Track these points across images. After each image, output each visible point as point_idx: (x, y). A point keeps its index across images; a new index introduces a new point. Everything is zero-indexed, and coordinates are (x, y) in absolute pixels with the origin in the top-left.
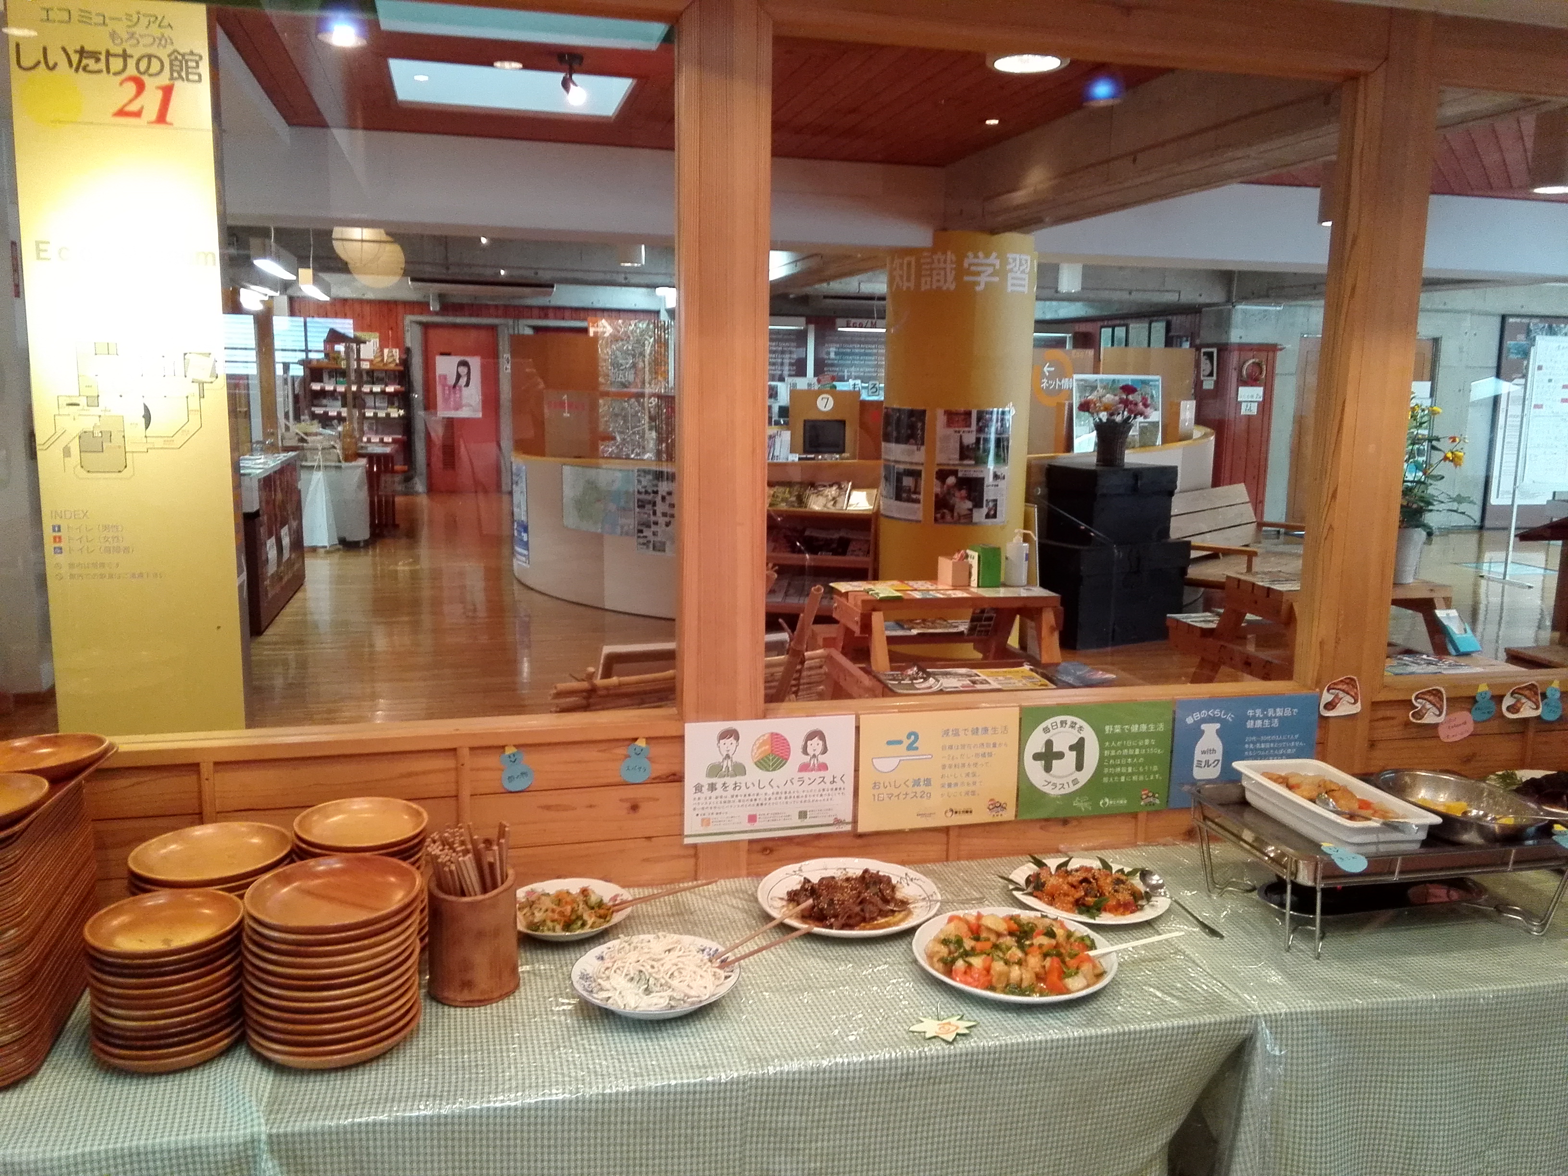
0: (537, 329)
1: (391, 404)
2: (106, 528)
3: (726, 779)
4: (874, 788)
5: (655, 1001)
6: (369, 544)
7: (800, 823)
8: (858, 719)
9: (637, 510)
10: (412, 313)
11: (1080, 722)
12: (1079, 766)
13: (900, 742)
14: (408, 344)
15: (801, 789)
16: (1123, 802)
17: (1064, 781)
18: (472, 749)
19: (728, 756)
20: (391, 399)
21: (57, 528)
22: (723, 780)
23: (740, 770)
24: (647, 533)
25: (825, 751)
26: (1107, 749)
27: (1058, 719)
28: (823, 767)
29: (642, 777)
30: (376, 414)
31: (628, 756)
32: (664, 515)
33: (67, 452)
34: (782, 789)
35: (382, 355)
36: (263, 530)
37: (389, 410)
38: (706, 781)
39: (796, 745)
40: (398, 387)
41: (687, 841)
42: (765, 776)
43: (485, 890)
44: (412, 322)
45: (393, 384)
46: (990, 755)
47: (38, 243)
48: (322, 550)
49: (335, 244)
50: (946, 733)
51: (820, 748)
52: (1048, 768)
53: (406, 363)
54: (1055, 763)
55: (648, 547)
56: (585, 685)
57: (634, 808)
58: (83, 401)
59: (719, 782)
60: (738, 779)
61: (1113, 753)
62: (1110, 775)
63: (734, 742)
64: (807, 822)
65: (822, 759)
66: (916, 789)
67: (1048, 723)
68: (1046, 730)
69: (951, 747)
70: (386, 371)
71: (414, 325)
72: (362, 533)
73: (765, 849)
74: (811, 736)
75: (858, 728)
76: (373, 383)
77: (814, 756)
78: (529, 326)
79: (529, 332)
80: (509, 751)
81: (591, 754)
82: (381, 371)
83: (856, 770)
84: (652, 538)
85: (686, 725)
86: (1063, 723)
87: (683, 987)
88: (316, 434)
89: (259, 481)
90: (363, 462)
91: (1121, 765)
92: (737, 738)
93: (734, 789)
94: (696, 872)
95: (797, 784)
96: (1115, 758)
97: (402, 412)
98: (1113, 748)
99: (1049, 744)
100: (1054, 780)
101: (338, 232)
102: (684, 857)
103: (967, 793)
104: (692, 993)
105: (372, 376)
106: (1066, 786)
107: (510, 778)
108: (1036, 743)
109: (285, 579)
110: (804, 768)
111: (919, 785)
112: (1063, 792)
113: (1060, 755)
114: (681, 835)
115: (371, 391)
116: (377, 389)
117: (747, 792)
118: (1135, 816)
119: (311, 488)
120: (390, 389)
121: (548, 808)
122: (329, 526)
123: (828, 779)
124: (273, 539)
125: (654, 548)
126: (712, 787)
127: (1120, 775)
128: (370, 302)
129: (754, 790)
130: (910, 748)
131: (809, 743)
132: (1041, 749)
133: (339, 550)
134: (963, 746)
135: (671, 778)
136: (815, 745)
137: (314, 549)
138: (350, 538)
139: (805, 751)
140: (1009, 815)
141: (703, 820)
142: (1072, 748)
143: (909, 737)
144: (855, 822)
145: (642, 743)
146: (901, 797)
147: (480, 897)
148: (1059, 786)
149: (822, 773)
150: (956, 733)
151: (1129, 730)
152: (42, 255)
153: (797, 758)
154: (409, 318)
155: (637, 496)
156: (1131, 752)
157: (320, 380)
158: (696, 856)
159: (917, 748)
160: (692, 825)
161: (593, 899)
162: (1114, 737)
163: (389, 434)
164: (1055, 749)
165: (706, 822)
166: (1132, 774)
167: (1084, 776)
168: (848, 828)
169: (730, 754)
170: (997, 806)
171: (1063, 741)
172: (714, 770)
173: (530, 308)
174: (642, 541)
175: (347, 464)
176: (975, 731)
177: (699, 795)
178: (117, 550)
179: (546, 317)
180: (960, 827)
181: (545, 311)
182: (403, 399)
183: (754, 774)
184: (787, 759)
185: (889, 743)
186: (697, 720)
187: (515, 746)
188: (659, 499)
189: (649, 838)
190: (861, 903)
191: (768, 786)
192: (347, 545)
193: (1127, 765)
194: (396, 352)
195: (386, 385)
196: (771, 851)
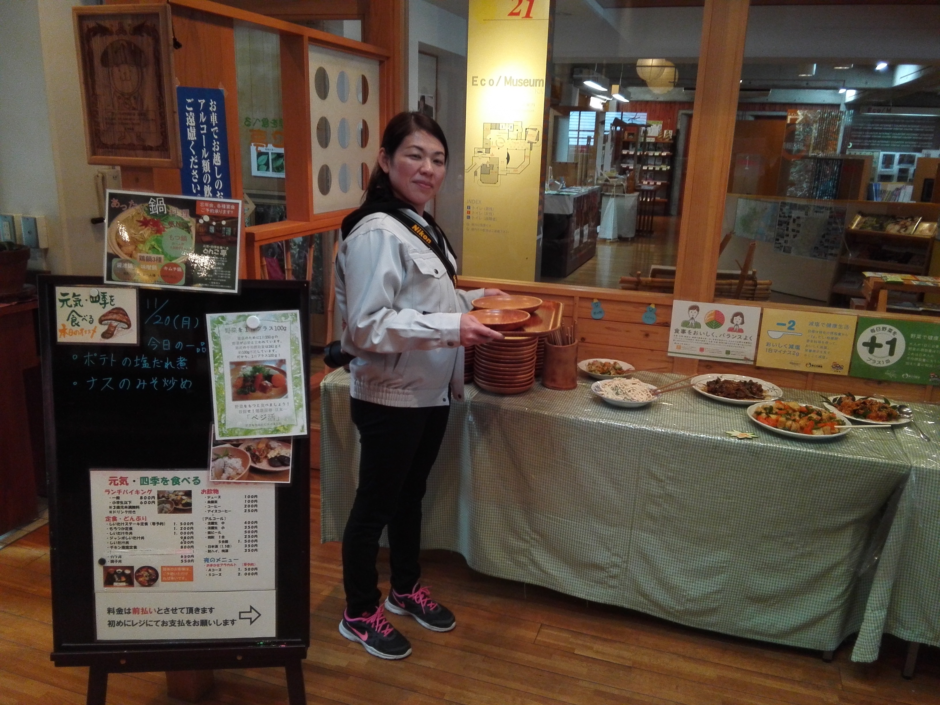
0: (757, 117)
1: (663, 163)
2: (487, 209)
3: (690, 329)
4: (767, 345)
5: (619, 397)
6: (633, 240)
7: (726, 356)
8: (762, 310)
9: (777, 227)
10: (683, 109)
11: (895, 329)
12: (891, 353)
13: (784, 325)
14: (679, 127)
15: (728, 340)
16: (917, 377)
17: (881, 360)
18: (580, 298)
19: (692, 318)
20: (663, 159)
21: (469, 207)
22: (689, 329)
23: (698, 325)
24: (782, 241)
25: (743, 323)
26: (911, 346)
27: (881, 326)
28: (741, 331)
29: (651, 322)
30: (654, 168)
31: (646, 311)
32: (793, 230)
33: (476, 173)
34: (718, 338)
35: (663, 133)
36: (573, 225)
37: (662, 166)
38: (681, 328)
39: (728, 318)
40: (669, 153)
41: (669, 354)
42: (711, 330)
43: (564, 344)
44: (683, 114)
45: (665, 151)
46: (836, 339)
47: (473, 78)
48: (609, 241)
49: (638, 69)
50: (811, 324)
51: (740, 321)
52: (871, 351)
53: (675, 138)
54: (876, 349)
55: (781, 250)
56: (635, 279)
57: (647, 335)
58: (484, 151)
59: (687, 329)
60: (697, 330)
61: (914, 349)
62: (910, 361)
63: (697, 312)
64: (730, 356)
65: (741, 327)
66: (791, 350)
67: (874, 327)
68: (873, 331)
69: (813, 331)
70: (664, 143)
71: (683, 116)
72: (631, 235)
73: (708, 366)
74: (736, 315)
75: (762, 315)
76: (656, 151)
77: (737, 325)
78: (752, 116)
79: (751, 119)
80: (595, 301)
81: (630, 308)
82: (661, 143)
83: (759, 335)
84: (784, 245)
85: (674, 301)
86: (884, 329)
87: (633, 396)
88: (615, 178)
89: (574, 199)
90: (636, 194)
91: (918, 357)
92: (698, 310)
93: (694, 334)
94: (672, 369)
95: (726, 337)
96: (915, 352)
97: (669, 167)
98: (915, 347)
99: (874, 338)
100: (873, 358)
101: (640, 62)
102: (668, 362)
103: (820, 357)
104: (635, 398)
105: (656, 146)
106: (881, 363)
107: (595, 313)
108: (866, 336)
109: (583, 252)
110: (731, 330)
111: (792, 348)
112: (879, 365)
113: (880, 346)
114: (667, 351)
115: (654, 155)
116: (657, 154)
117: (700, 336)
118: (924, 386)
119: (608, 207)
120: (664, 154)
121: (608, 328)
122: (614, 228)
123: (743, 337)
124: (578, 230)
125: (784, 251)
126: (683, 331)
127: (917, 362)
128: (660, 102)
129: (703, 336)
130: (789, 328)
131: (735, 318)
132: (868, 340)
133: (617, 241)
134: (821, 332)
135: (665, 324)
136: (738, 319)
137: (604, 240)
138: (624, 236)
139: (732, 322)
140: (845, 372)
141: (677, 346)
142: (888, 343)
143: (789, 323)
144: (755, 361)
145: (653, 306)
146: (782, 352)
147: (561, 346)
148: (877, 362)
149: (740, 334)
150: (817, 324)
151: (927, 338)
152: (475, 83)
153: (727, 324)
154: (681, 112)
155: (778, 218)
156: (926, 350)
157: (627, 148)
158: (673, 362)
159: (793, 329)
160: (672, 348)
161: (617, 366)
162: (916, 340)
163: (659, 180)
164: (877, 341)
165: (679, 347)
166: (926, 363)
167: (894, 359)
168: (752, 363)
169: (694, 318)
170: (836, 366)
171: (883, 337)
172: (685, 324)
173: (755, 104)
174: (777, 245)
175: (628, 195)
176: (829, 325)
177: (676, 334)
178: (491, 219)
179: (764, 110)
180: (815, 374)
181: (763, 106)
182: (671, 160)
183: (704, 328)
184: (722, 324)
185: (778, 324)
186: (680, 299)
187: (598, 299)
188: (791, 220)
189: (652, 350)
190: (737, 390)
191: (711, 336)
192: (621, 239)
193: (923, 357)
194: (671, 132)
195: (663, 152)
196: (711, 367)
